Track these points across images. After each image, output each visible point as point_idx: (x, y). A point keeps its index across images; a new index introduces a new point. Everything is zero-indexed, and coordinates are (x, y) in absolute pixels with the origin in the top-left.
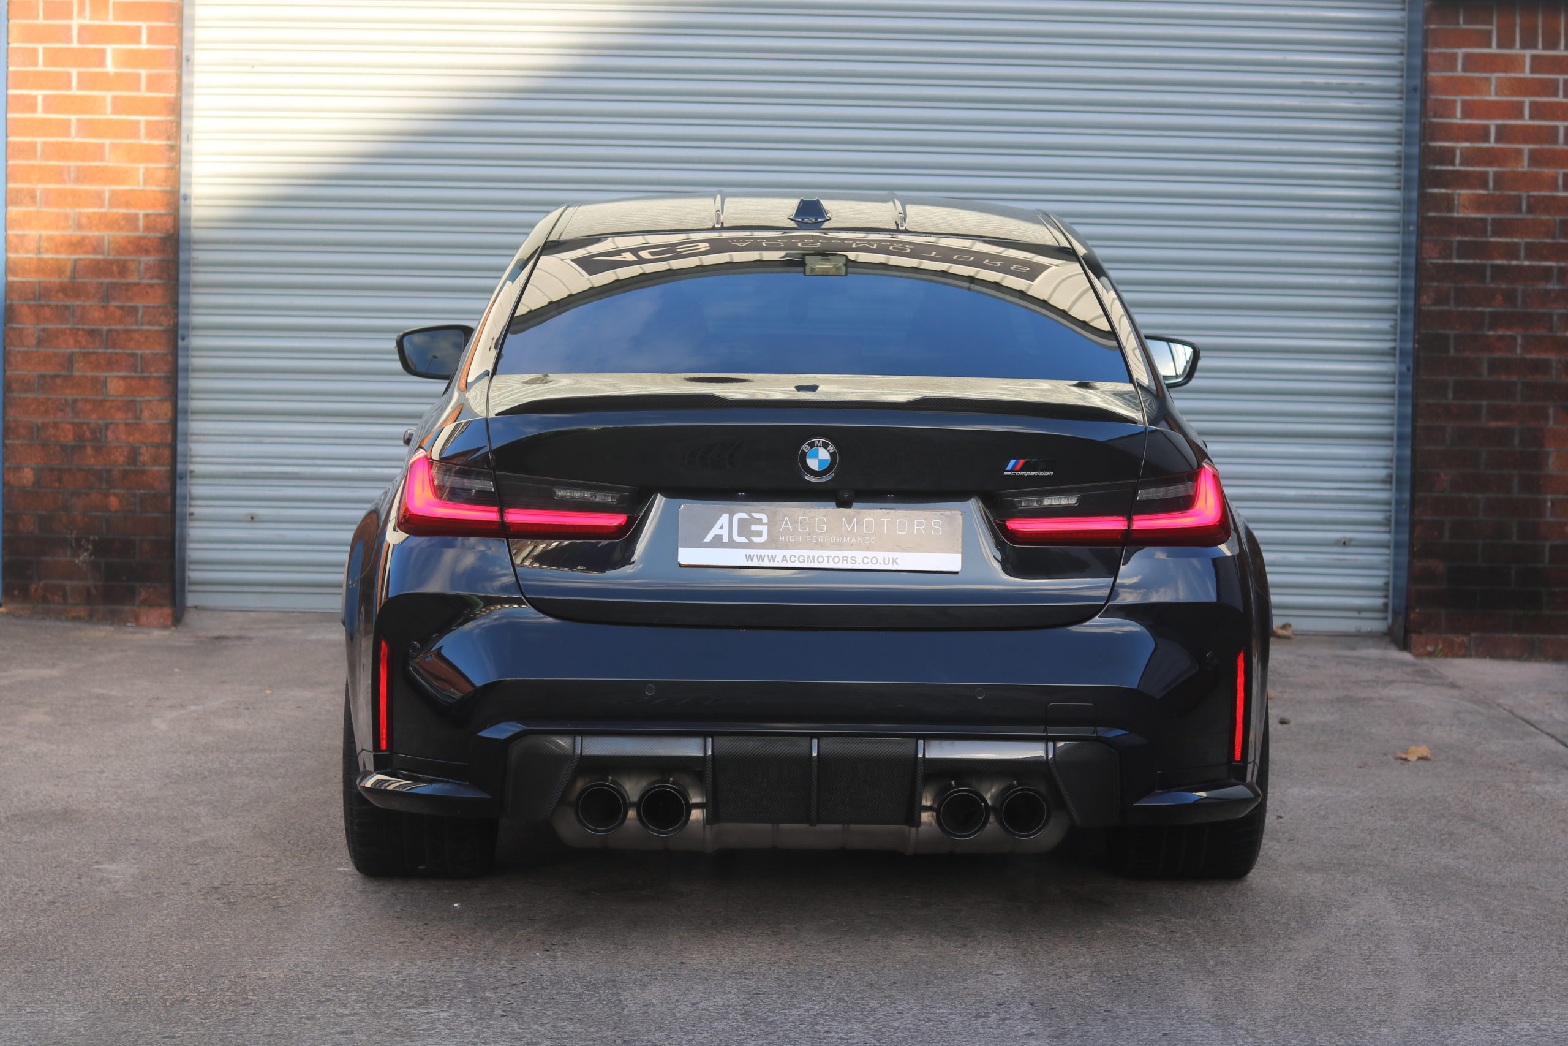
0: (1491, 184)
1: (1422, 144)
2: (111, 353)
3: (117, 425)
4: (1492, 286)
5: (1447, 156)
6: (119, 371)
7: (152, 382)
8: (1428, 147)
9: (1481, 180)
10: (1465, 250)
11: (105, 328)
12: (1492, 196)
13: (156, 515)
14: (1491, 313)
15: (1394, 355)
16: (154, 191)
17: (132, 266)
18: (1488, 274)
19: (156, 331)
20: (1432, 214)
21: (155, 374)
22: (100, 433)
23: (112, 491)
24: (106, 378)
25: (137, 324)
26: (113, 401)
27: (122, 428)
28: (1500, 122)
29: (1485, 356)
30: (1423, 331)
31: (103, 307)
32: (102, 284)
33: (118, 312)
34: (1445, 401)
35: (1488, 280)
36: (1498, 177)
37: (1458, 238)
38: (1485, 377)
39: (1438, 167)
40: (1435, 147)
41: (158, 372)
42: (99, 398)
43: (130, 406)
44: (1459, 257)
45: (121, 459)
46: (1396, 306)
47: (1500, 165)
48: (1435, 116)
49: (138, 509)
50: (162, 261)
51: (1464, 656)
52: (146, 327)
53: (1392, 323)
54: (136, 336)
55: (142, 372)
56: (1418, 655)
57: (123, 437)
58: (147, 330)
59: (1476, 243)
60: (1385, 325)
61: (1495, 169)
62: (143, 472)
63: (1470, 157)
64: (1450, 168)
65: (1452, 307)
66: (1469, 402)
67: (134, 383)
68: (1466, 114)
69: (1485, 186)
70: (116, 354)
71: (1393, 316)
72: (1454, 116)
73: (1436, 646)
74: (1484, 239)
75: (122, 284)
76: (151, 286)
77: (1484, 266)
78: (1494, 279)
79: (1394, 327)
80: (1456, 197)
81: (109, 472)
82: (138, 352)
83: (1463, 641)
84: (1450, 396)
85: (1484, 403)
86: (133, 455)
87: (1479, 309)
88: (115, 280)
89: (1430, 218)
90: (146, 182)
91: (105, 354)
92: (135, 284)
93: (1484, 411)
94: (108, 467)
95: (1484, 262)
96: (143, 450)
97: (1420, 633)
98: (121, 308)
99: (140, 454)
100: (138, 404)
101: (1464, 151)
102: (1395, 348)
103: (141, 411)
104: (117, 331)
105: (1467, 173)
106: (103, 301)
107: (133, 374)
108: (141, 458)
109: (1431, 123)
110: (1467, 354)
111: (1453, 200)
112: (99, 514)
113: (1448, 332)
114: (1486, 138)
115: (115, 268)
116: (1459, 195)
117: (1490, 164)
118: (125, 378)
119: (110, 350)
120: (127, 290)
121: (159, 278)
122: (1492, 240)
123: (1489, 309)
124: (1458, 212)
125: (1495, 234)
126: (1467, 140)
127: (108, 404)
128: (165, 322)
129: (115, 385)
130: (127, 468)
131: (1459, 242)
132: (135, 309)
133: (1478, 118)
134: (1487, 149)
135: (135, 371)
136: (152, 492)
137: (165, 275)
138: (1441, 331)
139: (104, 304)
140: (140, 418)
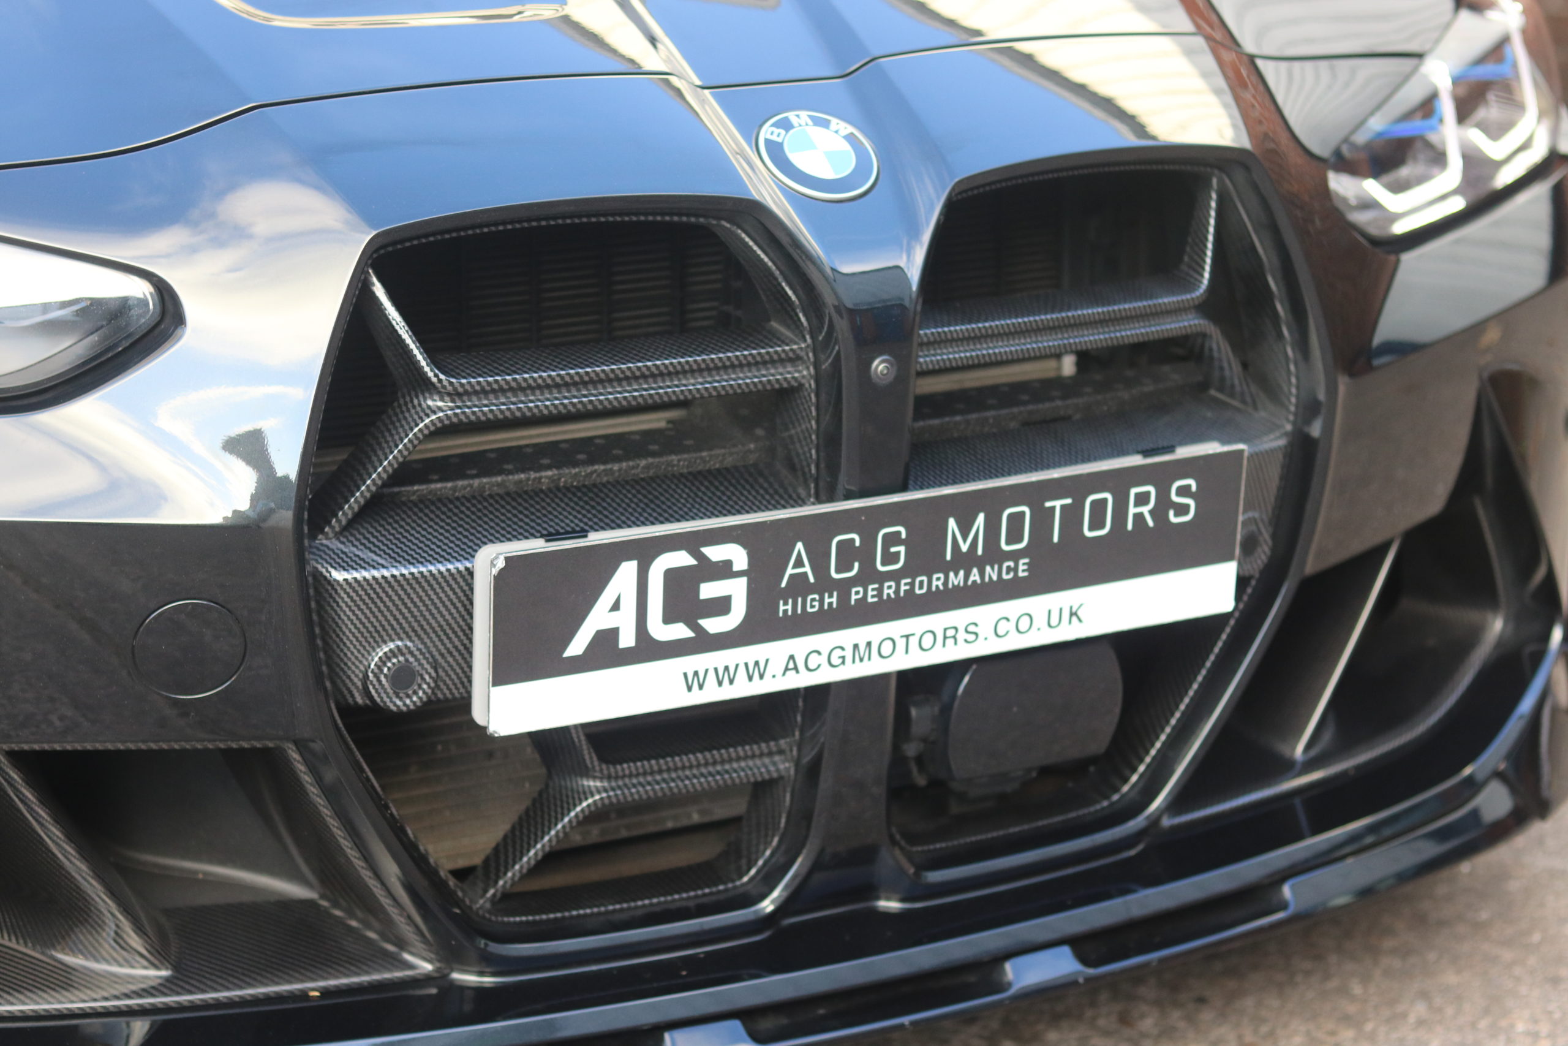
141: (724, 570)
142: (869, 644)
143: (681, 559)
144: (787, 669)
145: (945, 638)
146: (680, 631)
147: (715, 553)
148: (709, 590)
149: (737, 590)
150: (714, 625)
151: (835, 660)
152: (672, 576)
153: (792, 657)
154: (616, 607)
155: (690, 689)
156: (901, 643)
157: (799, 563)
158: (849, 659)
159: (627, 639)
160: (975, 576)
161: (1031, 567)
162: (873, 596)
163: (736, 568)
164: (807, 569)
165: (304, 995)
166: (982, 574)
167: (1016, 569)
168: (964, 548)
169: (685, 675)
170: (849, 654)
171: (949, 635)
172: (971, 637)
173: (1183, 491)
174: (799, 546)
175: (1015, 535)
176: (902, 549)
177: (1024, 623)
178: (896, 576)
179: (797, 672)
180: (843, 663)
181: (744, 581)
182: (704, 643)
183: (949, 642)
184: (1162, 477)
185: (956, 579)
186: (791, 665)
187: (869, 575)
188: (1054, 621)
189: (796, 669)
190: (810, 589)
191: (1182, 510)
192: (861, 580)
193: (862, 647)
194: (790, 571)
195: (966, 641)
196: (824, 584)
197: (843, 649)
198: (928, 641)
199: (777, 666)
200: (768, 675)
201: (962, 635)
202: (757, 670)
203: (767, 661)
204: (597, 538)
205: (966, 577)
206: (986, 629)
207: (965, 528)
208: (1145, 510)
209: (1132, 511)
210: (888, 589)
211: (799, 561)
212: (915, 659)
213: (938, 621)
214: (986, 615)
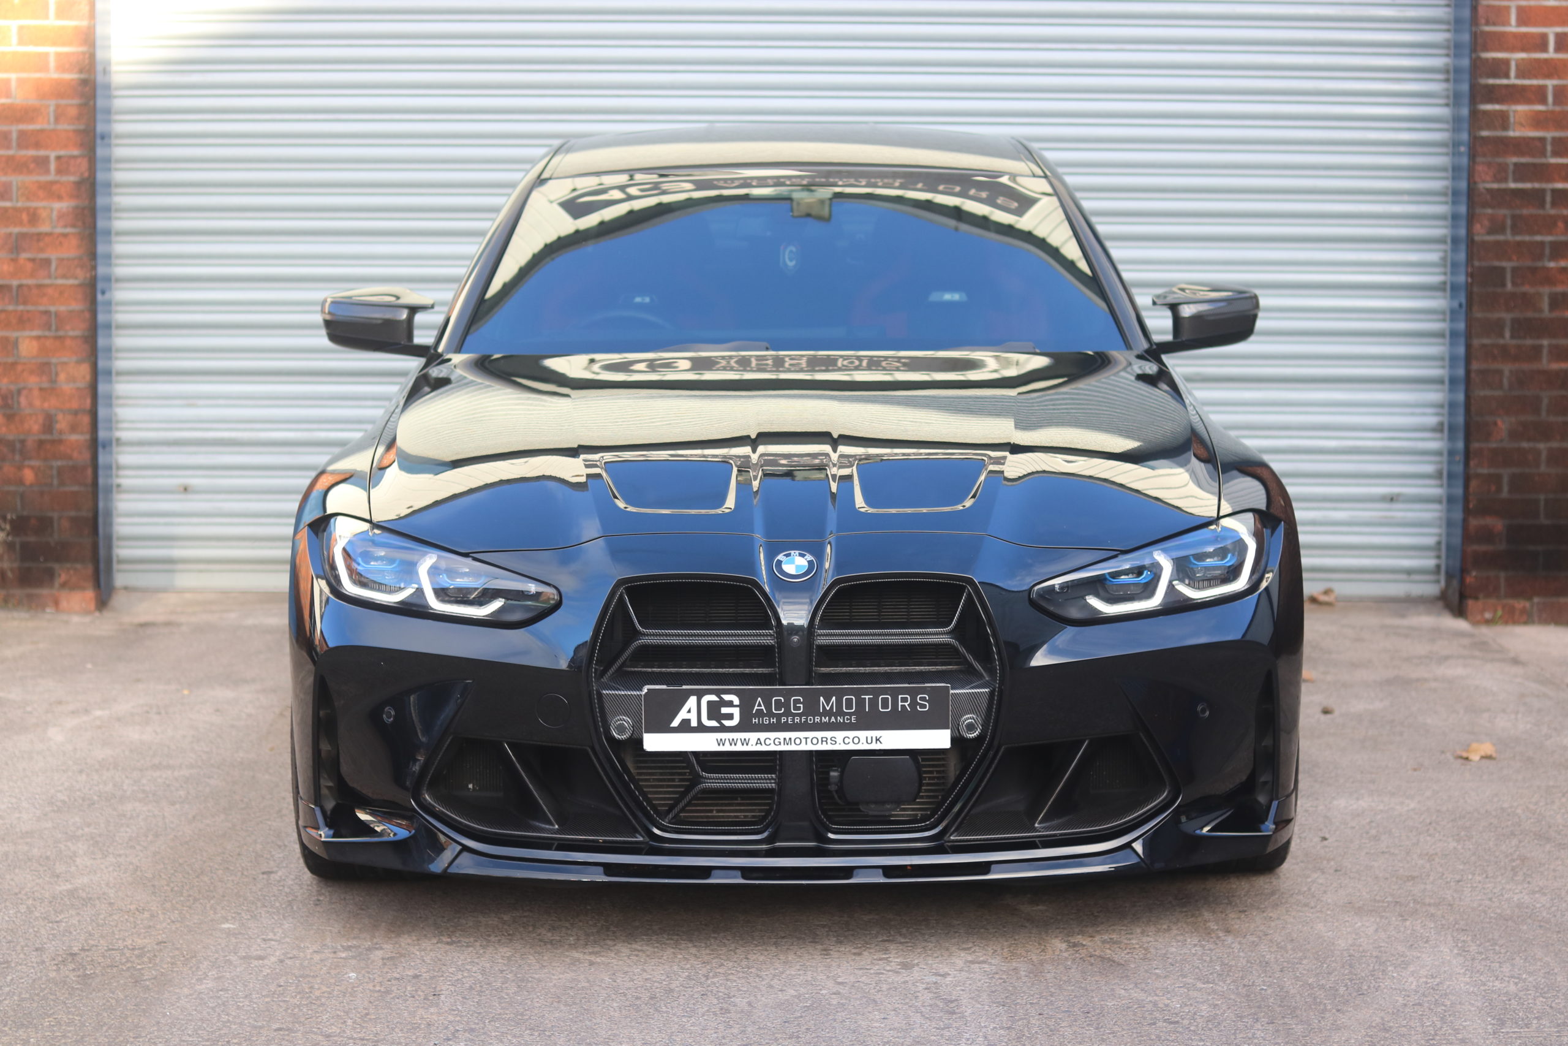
0: (1550, 99)
1: (1474, 56)
2: (22, 311)
3: (30, 390)
4: (1553, 212)
5: (1500, 68)
6: (32, 329)
7: (68, 342)
8: (1479, 58)
9: (1539, 95)
10: (1522, 173)
11: (15, 283)
12: (1552, 112)
13: (75, 488)
14: (1552, 243)
15: (1444, 290)
16: (66, 131)
17: (44, 214)
18: (1548, 199)
19: (71, 286)
20: (1485, 133)
21: (71, 333)
22: (12, 398)
23: (27, 463)
24: (17, 339)
25: (49, 277)
26: (25, 364)
27: (36, 393)
28: (1559, 30)
29: (1546, 290)
30: (1477, 263)
31: (12, 260)
32: (10, 234)
33: (29, 266)
34: (1501, 341)
35: (1548, 206)
36: (1559, 91)
37: (1515, 160)
38: (1546, 313)
39: (1491, 81)
40: (1487, 60)
41: (75, 330)
42: (10, 360)
43: (44, 368)
44: (1515, 180)
45: (36, 428)
46: (1445, 236)
47: (1559, 78)
48: (1487, 23)
49: (55, 482)
50: (76, 208)
51: (1526, 623)
52: (60, 282)
53: (1441, 254)
54: (50, 291)
55: (57, 330)
56: (1475, 623)
57: (37, 403)
58: (61, 285)
59: (1534, 165)
60: (1434, 257)
61: (1555, 82)
62: (60, 441)
63: (1527, 70)
64: (1505, 82)
65: (1508, 236)
66: (1529, 342)
67: (48, 343)
68: (1521, 22)
69: (1543, 100)
70: (28, 312)
71: (1442, 247)
72: (1508, 24)
73: (1495, 611)
74: (1543, 160)
75: (33, 235)
76: (65, 235)
77: (1543, 191)
78: (1554, 204)
79: (1444, 259)
80: (1511, 114)
81: (23, 442)
82: (53, 309)
83: (1524, 607)
84: (1507, 334)
85: (1545, 342)
86: (49, 424)
87: (1538, 238)
88: (25, 230)
89: (1483, 138)
90: (57, 120)
91: (16, 311)
92: (47, 234)
93: (1545, 352)
94: (22, 437)
95: (1544, 186)
96: (60, 417)
97: (1476, 598)
98: (33, 260)
99: (57, 422)
100: (53, 367)
101: (1519, 63)
102: (1445, 283)
103: (57, 374)
104: (29, 287)
105: (1524, 88)
106: (12, 252)
107: (47, 333)
108: (58, 426)
109: (1483, 33)
110: (1527, 289)
111: (1508, 117)
112: (12, 488)
113: (1504, 264)
114: (1544, 47)
115: (25, 217)
116: (1515, 112)
117: (1549, 76)
118: (38, 338)
119: (21, 308)
120: (38, 240)
121: (73, 226)
122: (1553, 160)
123: (1549, 238)
124: (1514, 130)
125: (1555, 154)
126: (1523, 50)
127: (19, 368)
128: (81, 275)
129: (28, 346)
130: (43, 437)
131: (1516, 165)
132: (48, 262)
133: (1535, 25)
134: (1546, 61)
135: (49, 329)
136: (70, 463)
137: (80, 223)
138: (1497, 263)
139: (13, 256)
140: (55, 381)
141: (730, 704)
142: (790, 739)
143: (714, 698)
144: (757, 743)
145: (822, 741)
146: (714, 723)
147: (727, 697)
148: (725, 710)
149: (736, 712)
151: (777, 743)
152: (709, 703)
153: (759, 739)
154: (689, 711)
155: (719, 745)
156: (804, 741)
158: (782, 743)
159: (694, 723)
160: (833, 719)
161: (857, 719)
162: (791, 722)
163: (735, 704)
164: (763, 708)
165: (597, 841)
166: (836, 719)
167: (851, 719)
168: (828, 708)
169: (717, 740)
170: (782, 741)
171: (824, 740)
172: (834, 743)
173: (922, 699)
174: (759, 699)
175: (849, 706)
176: (801, 705)
177: (856, 740)
178: (800, 716)
179: (761, 745)
180: (780, 744)
181: (738, 709)
182: (723, 729)
183: (824, 743)
184: (914, 693)
185: (825, 720)
186: (759, 742)
187: (787, 713)
188: (869, 741)
189: (761, 743)
190: (765, 715)
191: (923, 706)
192: (785, 714)
193: (787, 740)
194: (756, 708)
195: (831, 743)
196: (770, 714)
197: (780, 739)
198: (815, 741)
199: (753, 741)
200: (750, 744)
201: (829, 741)
202: (745, 742)
203: (749, 739)
204: (684, 687)
205: (830, 719)
206: (839, 740)
207: (828, 701)
208: (906, 704)
209: (900, 704)
210: (797, 720)
211: (759, 705)
212: (810, 747)
213: (820, 734)
214: (839, 735)
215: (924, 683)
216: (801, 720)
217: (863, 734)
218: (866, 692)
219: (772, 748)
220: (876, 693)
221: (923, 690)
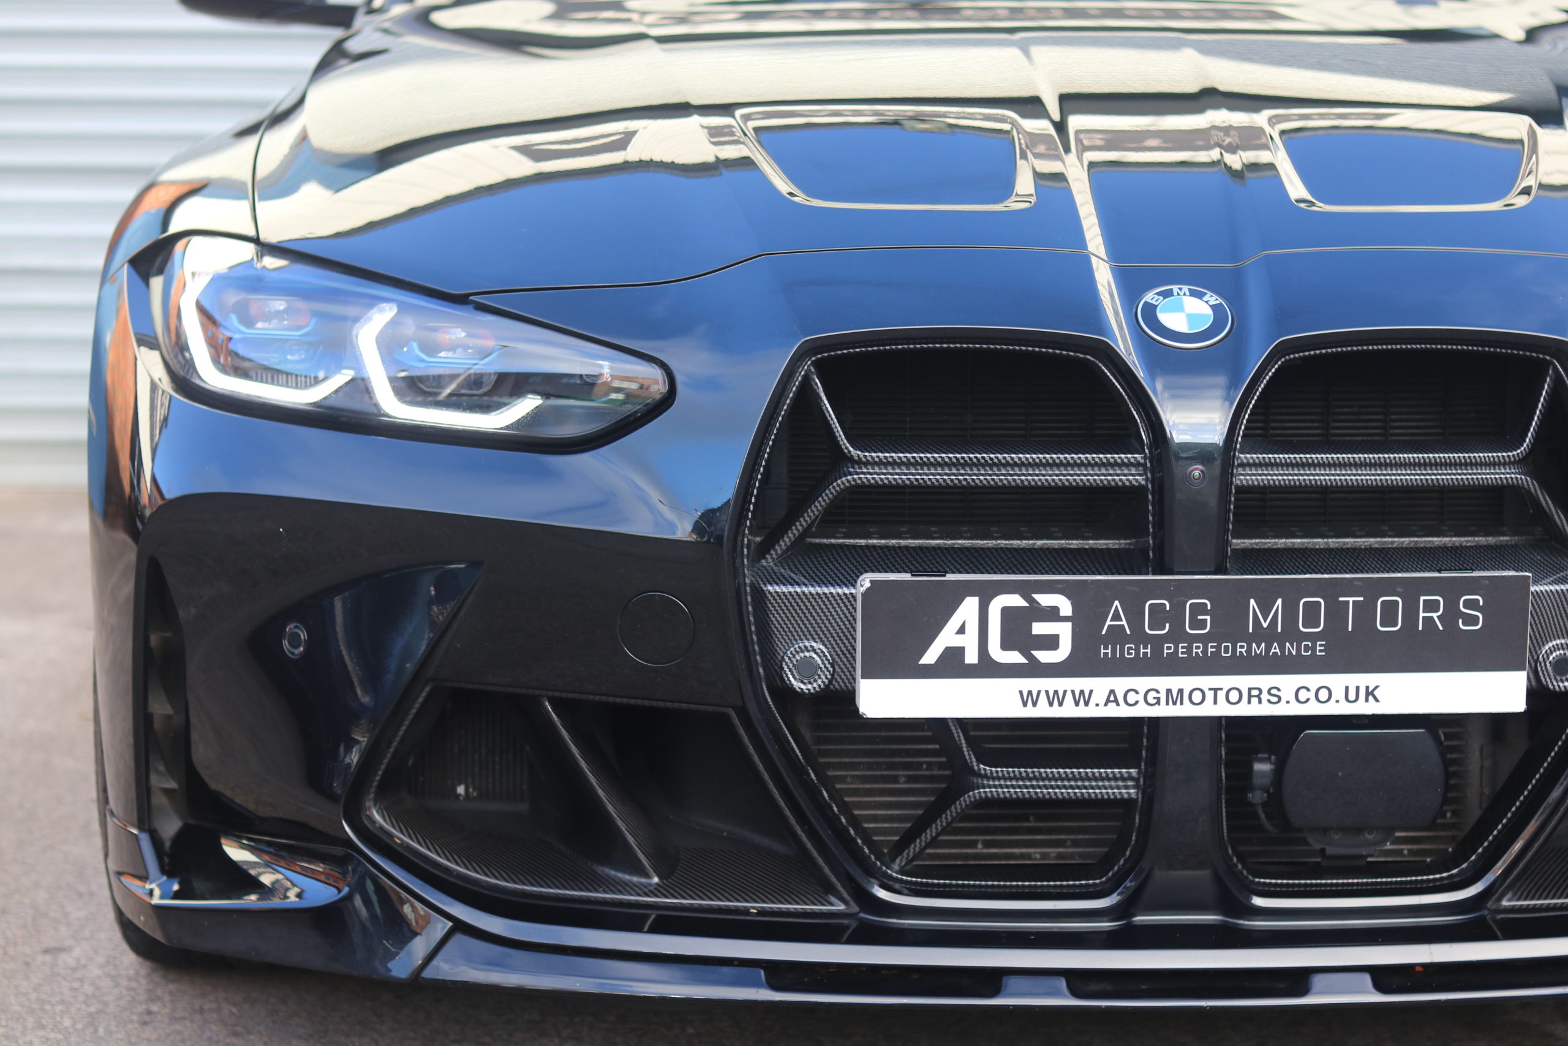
141: (1053, 614)
142: (1181, 691)
143: (1016, 600)
144: (1108, 701)
145: (1250, 696)
146: (1015, 657)
147: (1045, 600)
148: (1039, 628)
149: (1064, 631)
150: (1044, 656)
151: (1151, 700)
152: (1007, 613)
153: (1112, 692)
154: (962, 630)
155: (1025, 704)
156: (1210, 695)
157: (1116, 617)
158: (1163, 700)
159: (972, 657)
160: (1275, 649)
161: (1327, 648)
162: (1183, 653)
163: (1062, 614)
164: (1124, 622)
165: (746, 911)
166: (1282, 648)
167: (1314, 649)
168: (1265, 625)
169: (1021, 692)
170: (1163, 696)
171: (1254, 694)
172: (1275, 699)
173: (1469, 604)
174: (1117, 603)
175: (1311, 621)
176: (1208, 618)
177: (1323, 695)
178: (1204, 639)
179: (1118, 704)
180: (1158, 703)
181: (1068, 626)
182: (1035, 669)
183: (1255, 700)
184: (1452, 591)
185: (1259, 649)
186: (1111, 698)
187: (1179, 634)
188: (1352, 697)
189: (1116, 701)
190: (1127, 639)
191: (1471, 620)
192: (1171, 637)
193: (1175, 693)
194: (1108, 623)
195: (1269, 701)
196: (1139, 637)
197: (1158, 692)
199: (1100, 696)
200: (1092, 703)
201: (1265, 696)
202: (1083, 698)
203: (1091, 692)
204: (950, 577)
205: (1268, 649)
206: (1287, 694)
207: (1265, 609)
208: (1435, 615)
209: (1422, 615)
210: (1197, 649)
211: (1117, 616)
212: (1223, 710)
213: (1244, 682)
214: (1288, 683)
215: (1472, 570)
216: (1205, 651)
217: (1338, 682)
218: (1350, 588)
219: (1142, 711)
220: (1372, 590)
221: (1472, 586)
